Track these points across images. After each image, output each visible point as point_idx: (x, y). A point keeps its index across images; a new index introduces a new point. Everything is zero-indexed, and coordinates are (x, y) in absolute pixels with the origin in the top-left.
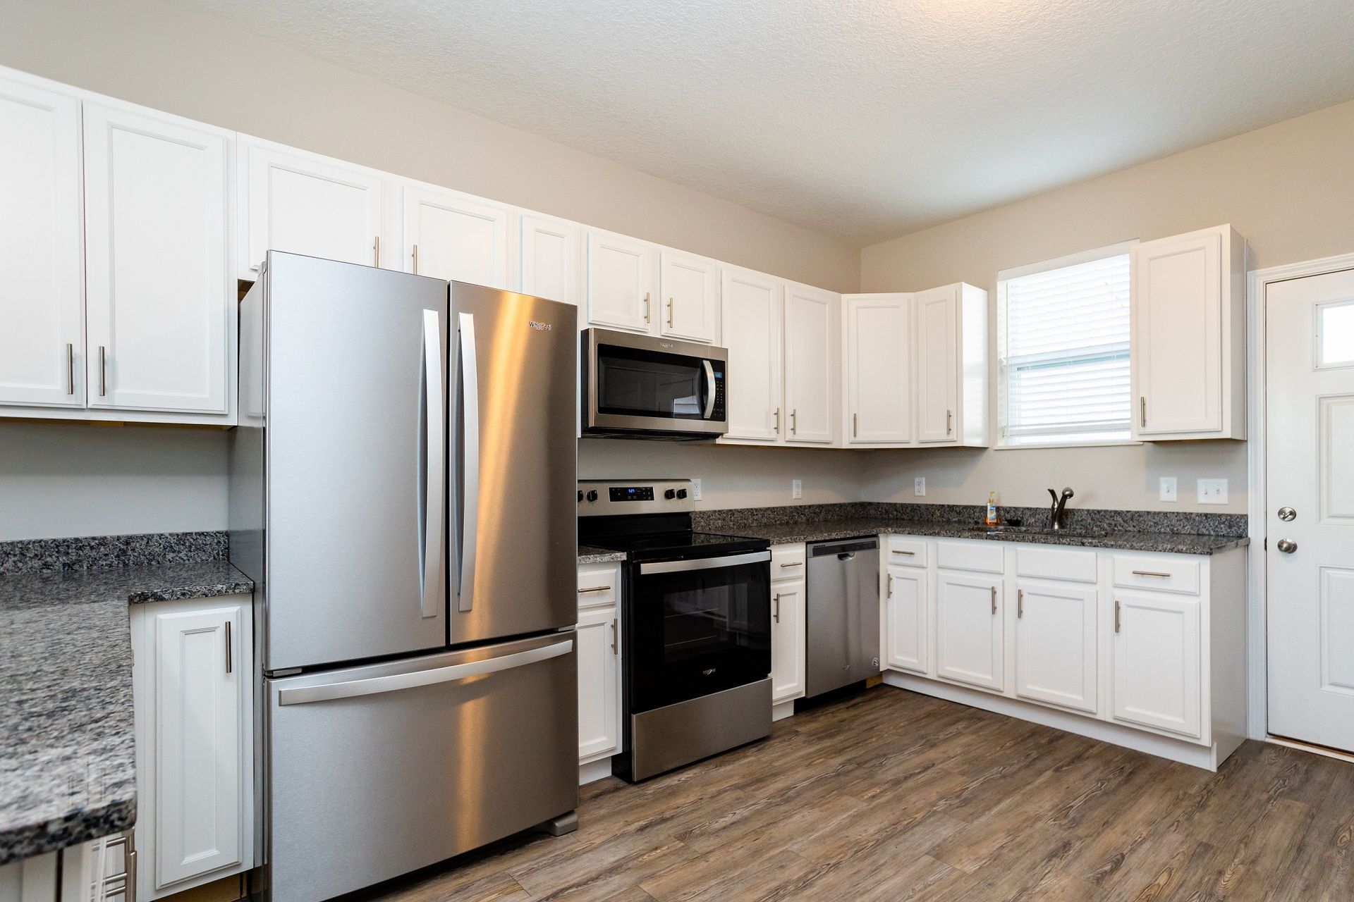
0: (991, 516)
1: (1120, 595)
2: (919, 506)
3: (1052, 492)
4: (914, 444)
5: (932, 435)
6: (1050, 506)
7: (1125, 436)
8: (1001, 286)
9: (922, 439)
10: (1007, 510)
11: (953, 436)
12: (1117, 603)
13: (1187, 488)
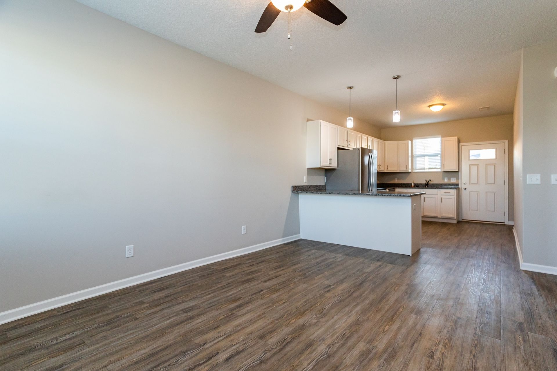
0: (413, 185)
1: (442, 196)
2: (396, 184)
3: (426, 180)
4: (398, 171)
5: (403, 169)
6: (425, 183)
7: (439, 170)
8: (414, 141)
9: (400, 170)
10: (416, 184)
11: (407, 170)
12: (442, 198)
13: (449, 179)
